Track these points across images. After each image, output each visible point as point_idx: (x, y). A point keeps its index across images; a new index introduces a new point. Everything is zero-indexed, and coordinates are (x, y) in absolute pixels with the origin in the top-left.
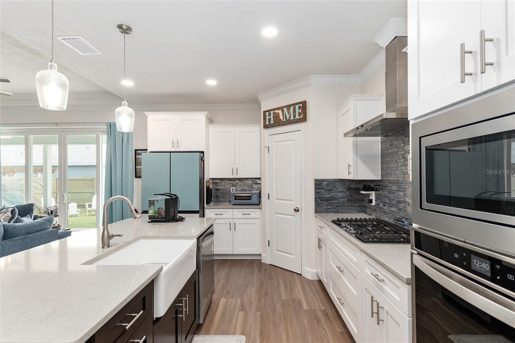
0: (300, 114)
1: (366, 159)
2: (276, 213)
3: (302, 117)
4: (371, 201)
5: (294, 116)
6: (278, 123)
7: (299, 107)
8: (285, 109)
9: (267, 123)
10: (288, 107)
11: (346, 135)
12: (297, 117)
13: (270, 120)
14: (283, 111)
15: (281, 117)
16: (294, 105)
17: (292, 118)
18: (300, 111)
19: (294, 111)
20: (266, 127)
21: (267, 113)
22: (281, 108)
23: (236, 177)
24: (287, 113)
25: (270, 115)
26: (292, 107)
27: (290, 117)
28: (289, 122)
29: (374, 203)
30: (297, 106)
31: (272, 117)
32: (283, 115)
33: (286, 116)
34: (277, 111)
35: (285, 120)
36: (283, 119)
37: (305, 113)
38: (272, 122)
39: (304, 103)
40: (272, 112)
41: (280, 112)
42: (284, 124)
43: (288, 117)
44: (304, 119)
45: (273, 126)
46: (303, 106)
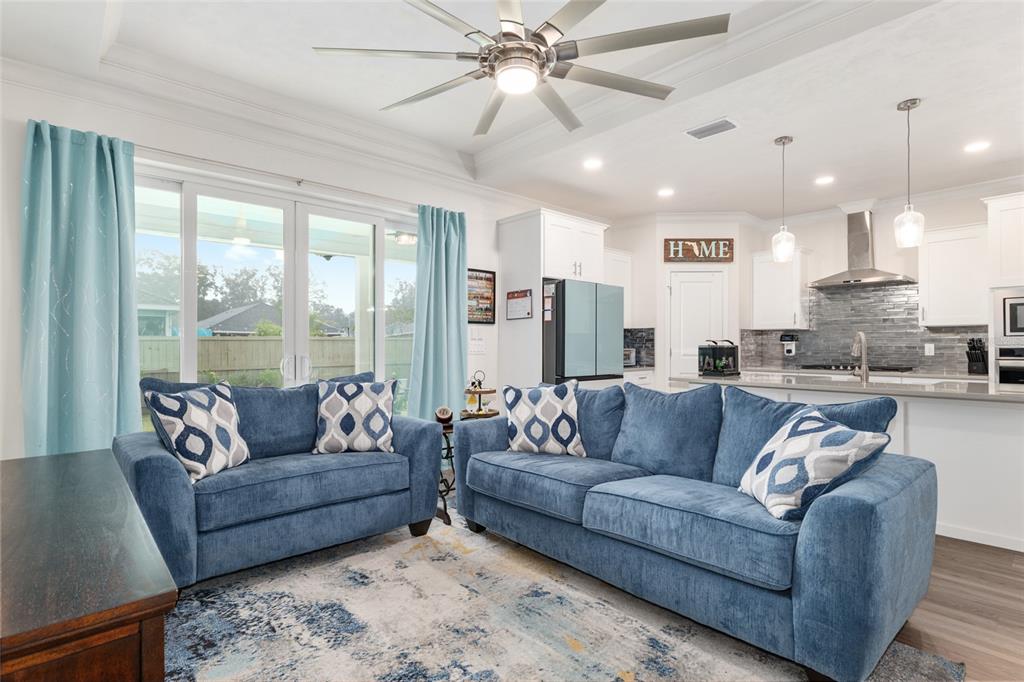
0: (725, 253)
3: (728, 256)
5: (717, 254)
6: (689, 256)
7: (725, 245)
8: (703, 243)
9: (672, 255)
10: (708, 242)
12: (721, 255)
13: (676, 252)
14: (699, 245)
15: (697, 252)
16: (717, 240)
17: (713, 255)
18: (726, 249)
19: (717, 248)
20: (667, 259)
21: (672, 243)
22: (698, 241)
24: (706, 249)
25: (676, 245)
26: (713, 243)
27: (710, 253)
28: (708, 259)
29: (793, 352)
30: (721, 243)
31: (680, 248)
32: (699, 250)
33: (704, 252)
34: (689, 243)
35: (701, 256)
36: (700, 254)
37: (732, 253)
38: (680, 255)
39: (731, 241)
40: (680, 243)
41: (694, 244)
42: (699, 260)
43: (707, 253)
44: (731, 259)
45: (681, 260)
46: (730, 243)
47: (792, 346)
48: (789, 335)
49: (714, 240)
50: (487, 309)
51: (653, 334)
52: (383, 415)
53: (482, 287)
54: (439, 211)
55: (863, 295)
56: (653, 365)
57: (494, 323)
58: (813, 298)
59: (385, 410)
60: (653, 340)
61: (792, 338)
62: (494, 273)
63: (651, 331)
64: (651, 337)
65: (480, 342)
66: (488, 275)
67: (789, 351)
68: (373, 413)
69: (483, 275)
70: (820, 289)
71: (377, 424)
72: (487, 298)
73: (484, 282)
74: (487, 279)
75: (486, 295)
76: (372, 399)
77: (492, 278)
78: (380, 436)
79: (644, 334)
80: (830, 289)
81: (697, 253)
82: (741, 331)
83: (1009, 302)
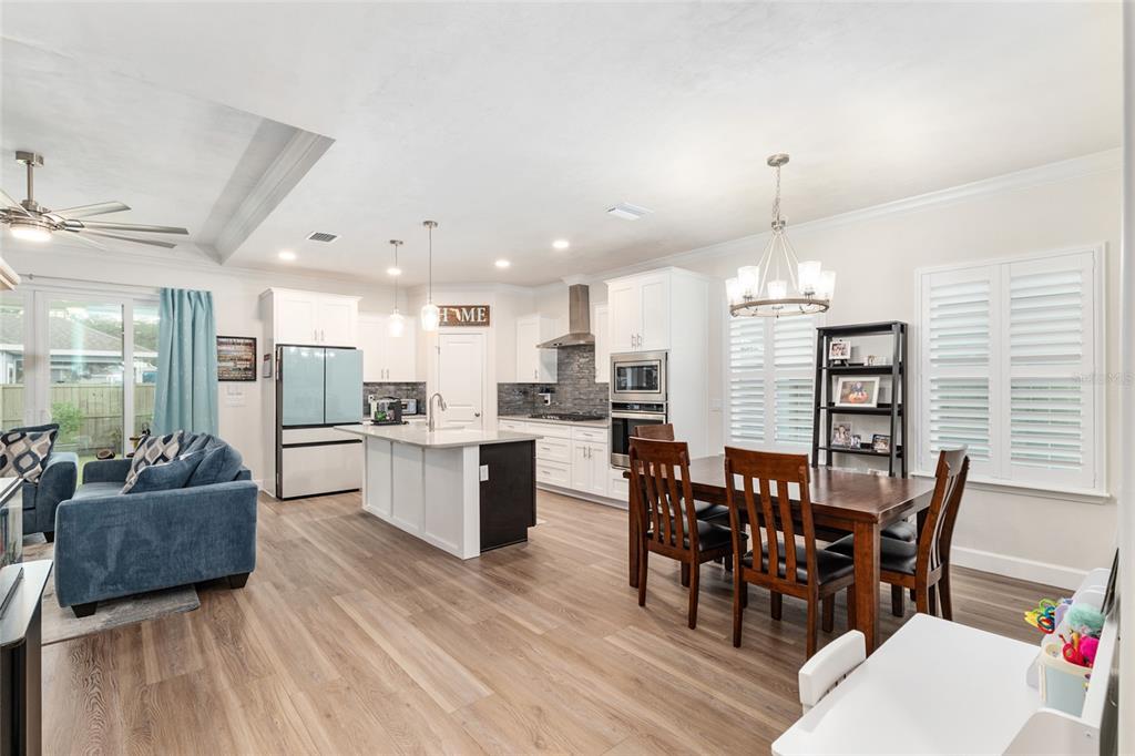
0: (482, 318)
1: (547, 366)
3: (485, 320)
4: (547, 402)
5: (476, 319)
6: (455, 321)
7: (482, 311)
8: (464, 310)
10: (468, 308)
11: (538, 346)
12: (479, 320)
13: (442, 317)
14: (461, 311)
16: (476, 307)
17: (473, 320)
18: (484, 314)
19: (476, 314)
22: (460, 308)
23: (387, 381)
24: (466, 314)
25: (442, 311)
26: (473, 310)
27: (470, 318)
28: (468, 323)
29: (549, 403)
30: (479, 310)
32: (461, 316)
33: (465, 318)
34: (453, 310)
35: (463, 321)
36: (462, 319)
37: (488, 318)
38: (446, 320)
39: (487, 308)
40: (445, 309)
41: (457, 310)
42: (461, 324)
43: (467, 318)
44: (487, 323)
45: (446, 325)
46: (487, 310)
47: (548, 397)
48: (548, 389)
49: (474, 307)
50: (246, 369)
52: (34, 456)
53: (242, 351)
54: (181, 292)
56: (424, 413)
57: (255, 380)
59: (36, 452)
60: (425, 393)
61: (547, 391)
62: (255, 339)
63: (423, 385)
65: (239, 397)
66: (247, 341)
68: (24, 455)
69: (242, 341)
71: (26, 462)
72: (247, 360)
73: (243, 347)
74: (247, 344)
75: (245, 357)
76: (27, 445)
77: (253, 343)
78: (27, 470)
81: (459, 318)
82: (499, 385)
83: (617, 365)
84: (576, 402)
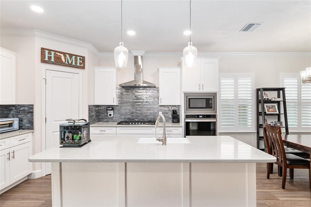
0: (80, 64)
2: (53, 132)
3: (82, 65)
5: (76, 63)
6: (58, 61)
7: (80, 59)
8: (68, 56)
9: (47, 59)
10: (71, 55)
12: (78, 64)
13: (50, 58)
14: (65, 56)
16: (76, 56)
17: (74, 64)
18: (81, 61)
19: (76, 60)
20: (43, 61)
21: (47, 52)
22: (64, 54)
24: (69, 59)
25: (49, 53)
26: (74, 57)
27: (72, 62)
28: (70, 65)
29: (112, 115)
30: (78, 58)
31: (53, 56)
32: (65, 59)
33: (68, 61)
34: (59, 54)
35: (66, 63)
36: (65, 62)
37: (84, 64)
38: (53, 60)
39: (84, 58)
40: (53, 53)
41: (62, 55)
42: (65, 65)
43: (70, 62)
44: (83, 68)
45: (53, 63)
46: (83, 59)
47: (111, 112)
48: (112, 108)
49: (74, 55)
51: (32, 108)
55: (139, 91)
56: (33, 129)
58: (120, 91)
60: (32, 112)
63: (31, 107)
64: (31, 110)
67: (110, 115)
70: (123, 87)
79: (26, 108)
80: (128, 88)
81: (64, 60)
82: (89, 106)
83: (188, 97)
84: (133, 114)
